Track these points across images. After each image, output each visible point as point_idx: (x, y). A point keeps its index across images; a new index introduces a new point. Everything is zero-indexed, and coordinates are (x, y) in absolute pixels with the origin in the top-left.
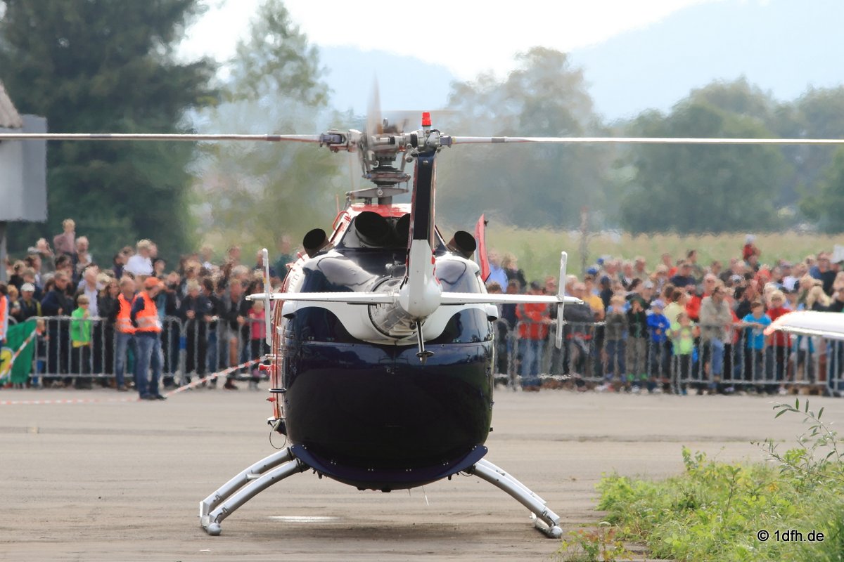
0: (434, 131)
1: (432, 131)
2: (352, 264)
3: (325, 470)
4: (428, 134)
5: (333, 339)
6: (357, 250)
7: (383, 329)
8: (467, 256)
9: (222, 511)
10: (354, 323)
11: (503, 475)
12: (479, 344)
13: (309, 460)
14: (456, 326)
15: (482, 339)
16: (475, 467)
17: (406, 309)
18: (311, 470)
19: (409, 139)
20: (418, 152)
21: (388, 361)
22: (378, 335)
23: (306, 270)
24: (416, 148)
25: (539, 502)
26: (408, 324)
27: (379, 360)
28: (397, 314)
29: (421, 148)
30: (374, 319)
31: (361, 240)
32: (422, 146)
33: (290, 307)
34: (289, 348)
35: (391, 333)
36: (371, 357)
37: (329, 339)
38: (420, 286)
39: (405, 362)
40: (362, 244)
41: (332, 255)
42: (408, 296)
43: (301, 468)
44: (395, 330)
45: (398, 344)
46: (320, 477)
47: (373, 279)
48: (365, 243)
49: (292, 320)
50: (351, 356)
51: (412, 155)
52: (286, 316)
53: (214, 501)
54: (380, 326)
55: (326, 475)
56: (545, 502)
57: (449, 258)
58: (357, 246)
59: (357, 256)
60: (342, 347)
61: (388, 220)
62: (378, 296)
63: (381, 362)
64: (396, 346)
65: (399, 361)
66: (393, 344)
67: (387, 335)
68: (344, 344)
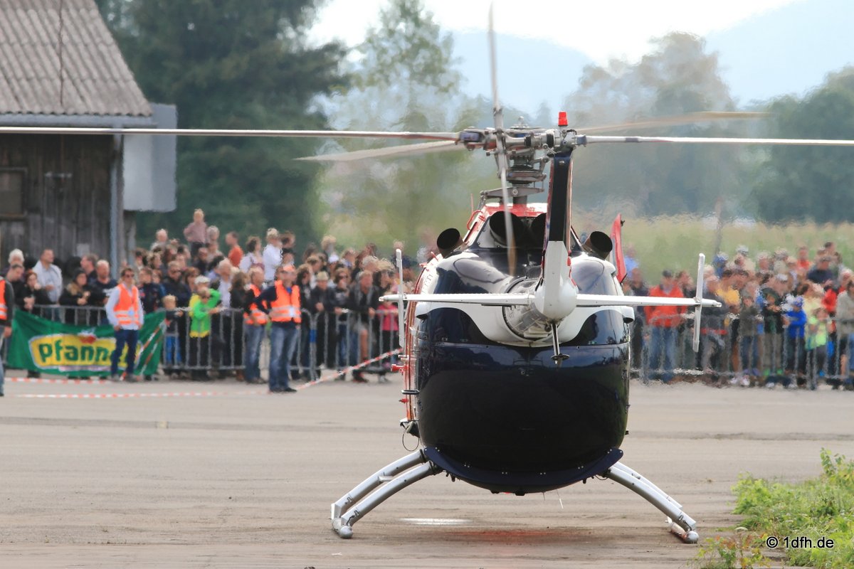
0: (571, 131)
1: (568, 131)
2: (486, 266)
3: (458, 472)
4: (564, 134)
5: (467, 340)
6: (492, 250)
7: (517, 330)
8: (603, 257)
9: (354, 514)
10: (488, 324)
11: (639, 478)
12: (615, 346)
13: (442, 463)
14: (592, 328)
15: (618, 341)
16: (610, 471)
17: (542, 311)
18: (444, 473)
19: (545, 139)
20: (554, 153)
21: (523, 363)
22: (512, 337)
23: (440, 270)
24: (553, 148)
25: (674, 506)
26: (543, 327)
27: (514, 362)
28: (531, 315)
29: (558, 148)
30: (509, 320)
31: (495, 240)
32: (559, 146)
33: (423, 308)
34: (422, 350)
35: (525, 335)
36: (506, 359)
37: (463, 340)
38: (555, 289)
39: (540, 363)
40: (497, 244)
41: (466, 256)
42: (543, 298)
43: (434, 471)
44: (530, 332)
45: (533, 346)
46: (453, 480)
47: (508, 280)
48: (500, 243)
49: (426, 320)
50: (485, 357)
51: (548, 155)
52: (420, 317)
53: (346, 503)
54: (514, 327)
55: (460, 478)
56: (681, 506)
57: (584, 259)
58: (492, 246)
59: (491, 256)
60: (476, 348)
61: (522, 220)
62: (513, 297)
63: (516, 364)
64: (530, 347)
65: (533, 363)
66: (528, 346)
67: (522, 336)
68: (478, 346)
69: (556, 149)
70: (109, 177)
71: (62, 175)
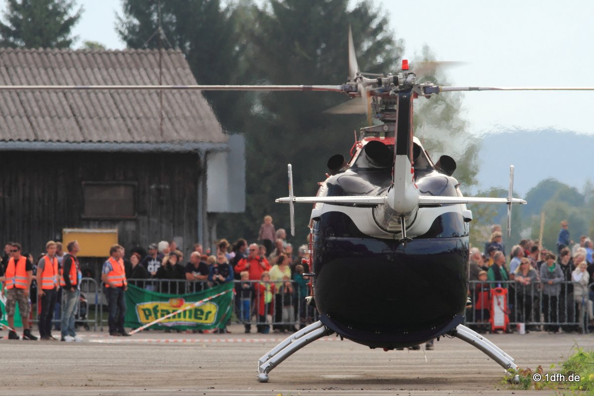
0: (411, 73)
1: (409, 74)
2: (361, 180)
3: (345, 333)
4: (406, 76)
5: (348, 235)
6: (367, 169)
7: (383, 226)
9: (270, 365)
10: (362, 220)
11: (482, 339)
12: (458, 239)
13: (333, 327)
14: (439, 225)
15: (460, 236)
16: (456, 331)
18: (335, 334)
19: (392, 80)
20: (399, 90)
21: (389, 251)
22: (380, 231)
23: (329, 185)
24: (398, 87)
25: (507, 359)
26: (397, 221)
27: (383, 250)
28: (390, 213)
30: (377, 218)
32: (402, 85)
33: (317, 213)
34: (318, 242)
35: (388, 229)
36: (376, 248)
37: (346, 235)
38: (401, 192)
39: (401, 252)
40: (371, 165)
41: (349, 173)
42: (393, 198)
43: (327, 333)
44: (390, 226)
45: (396, 239)
46: (342, 339)
47: (378, 188)
48: (373, 164)
49: (319, 221)
50: (362, 248)
51: (395, 92)
52: (315, 219)
53: (267, 359)
54: (380, 223)
55: (347, 337)
57: (435, 175)
58: (367, 167)
60: (355, 241)
61: (389, 148)
62: (373, 198)
63: (384, 252)
64: (394, 239)
65: (397, 251)
66: (392, 238)
67: (386, 230)
68: (356, 239)
69: (400, 87)
70: (196, 189)
71: (162, 186)
